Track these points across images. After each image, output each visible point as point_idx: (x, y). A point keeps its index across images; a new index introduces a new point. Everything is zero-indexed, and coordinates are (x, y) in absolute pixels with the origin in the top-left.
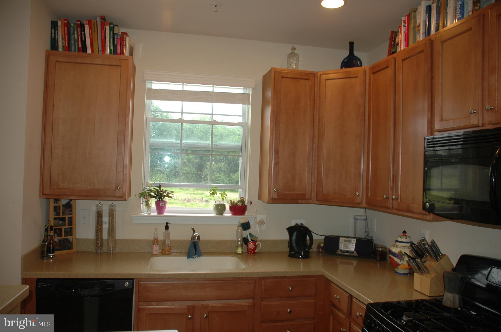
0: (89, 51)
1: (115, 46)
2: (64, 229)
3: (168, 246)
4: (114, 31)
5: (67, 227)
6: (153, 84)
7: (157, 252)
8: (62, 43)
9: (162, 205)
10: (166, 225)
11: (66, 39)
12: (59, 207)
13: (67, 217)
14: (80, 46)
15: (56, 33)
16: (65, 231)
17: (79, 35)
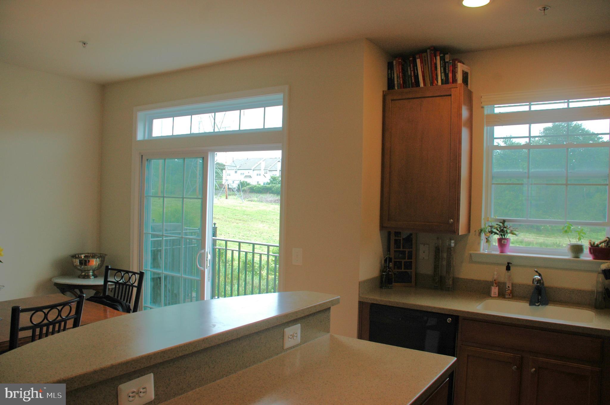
0: (422, 85)
1: (446, 76)
2: (404, 262)
3: (508, 289)
4: (444, 60)
5: (406, 260)
6: (495, 109)
7: (496, 294)
8: (398, 81)
9: (503, 243)
10: (508, 265)
11: (401, 77)
12: (400, 240)
13: (407, 250)
14: (413, 81)
15: (392, 73)
16: (404, 265)
17: (412, 71)
